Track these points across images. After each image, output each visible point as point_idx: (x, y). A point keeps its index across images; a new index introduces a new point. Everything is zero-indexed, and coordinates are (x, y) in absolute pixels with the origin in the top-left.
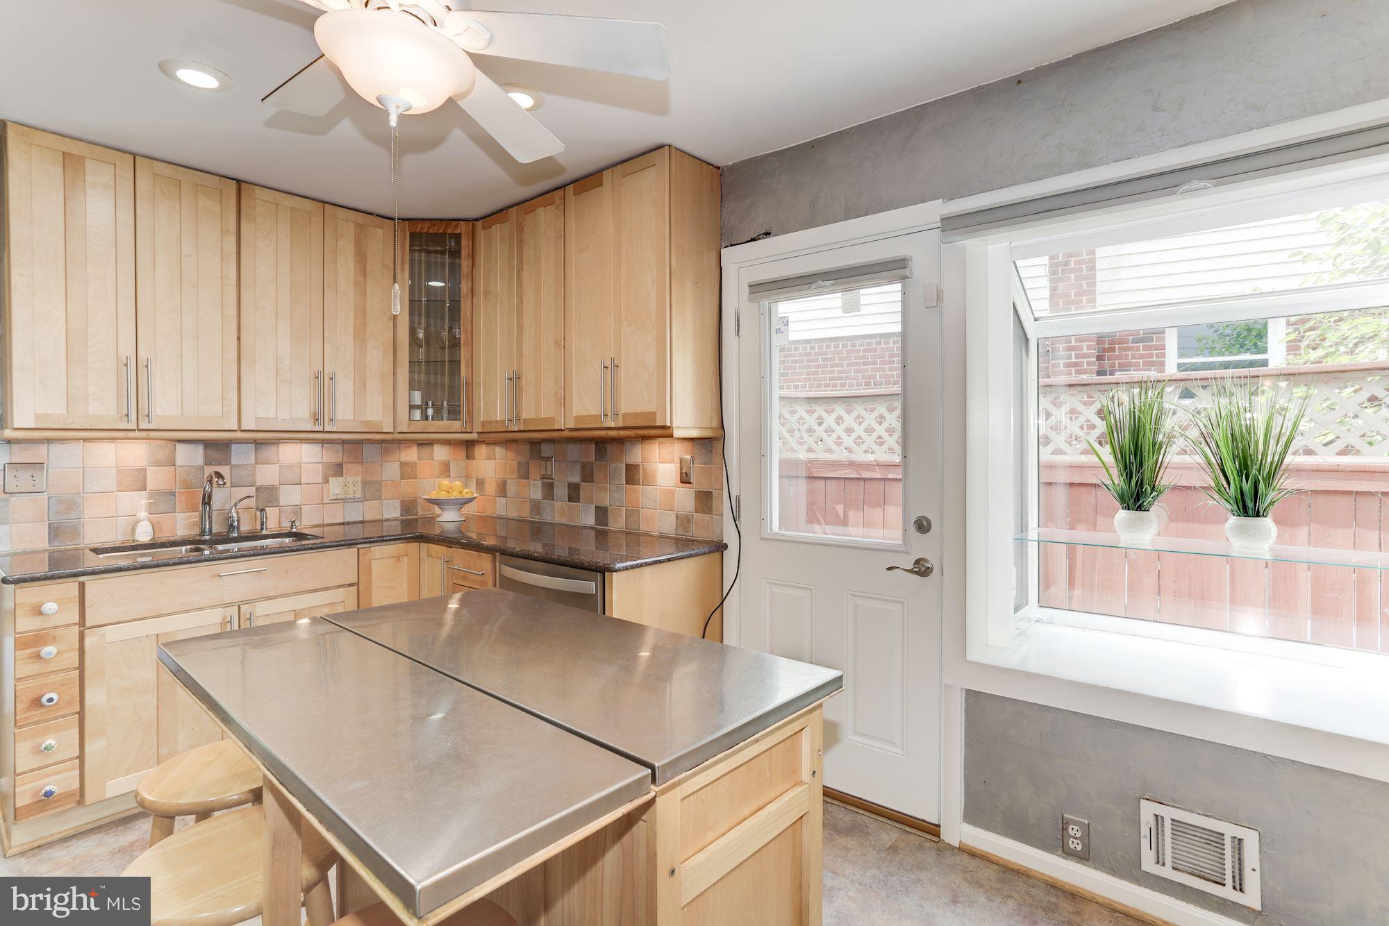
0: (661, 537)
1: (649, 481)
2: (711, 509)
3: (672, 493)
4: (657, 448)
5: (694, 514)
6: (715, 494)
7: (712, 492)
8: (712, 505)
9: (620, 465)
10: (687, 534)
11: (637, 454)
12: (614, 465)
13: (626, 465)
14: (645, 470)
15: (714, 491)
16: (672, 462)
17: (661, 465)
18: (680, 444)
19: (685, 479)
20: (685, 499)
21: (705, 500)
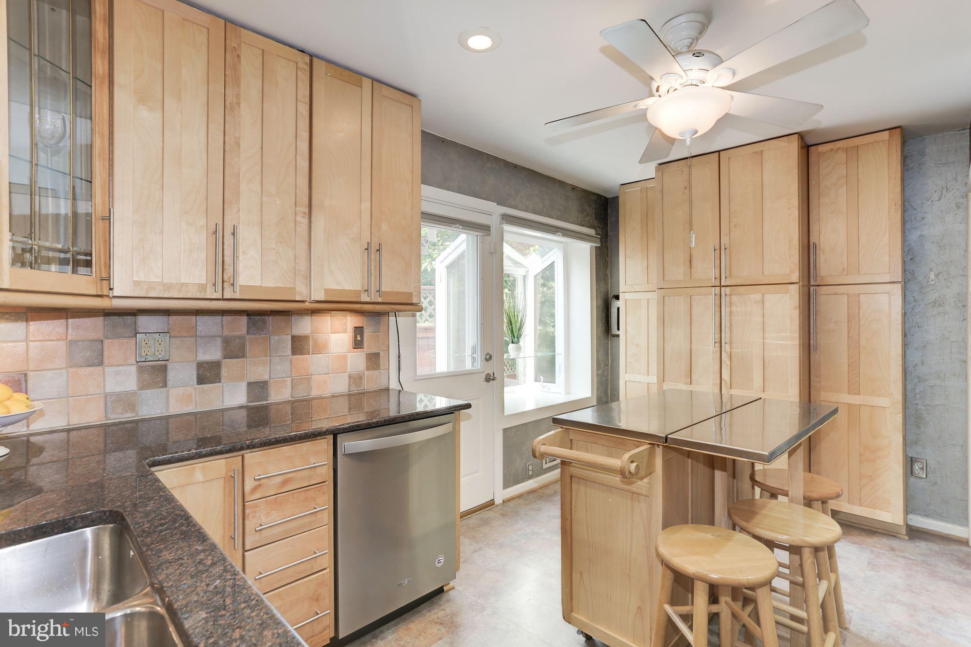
0: (333, 396)
1: (320, 349)
2: (380, 366)
3: (345, 358)
4: (330, 322)
5: (366, 372)
6: (382, 354)
7: (379, 353)
8: (379, 363)
9: (286, 337)
10: (359, 389)
11: (304, 326)
12: (276, 338)
13: (293, 337)
14: (315, 341)
15: (381, 352)
16: (345, 331)
17: (332, 335)
18: (353, 317)
19: (358, 344)
20: (357, 361)
21: (374, 360)
